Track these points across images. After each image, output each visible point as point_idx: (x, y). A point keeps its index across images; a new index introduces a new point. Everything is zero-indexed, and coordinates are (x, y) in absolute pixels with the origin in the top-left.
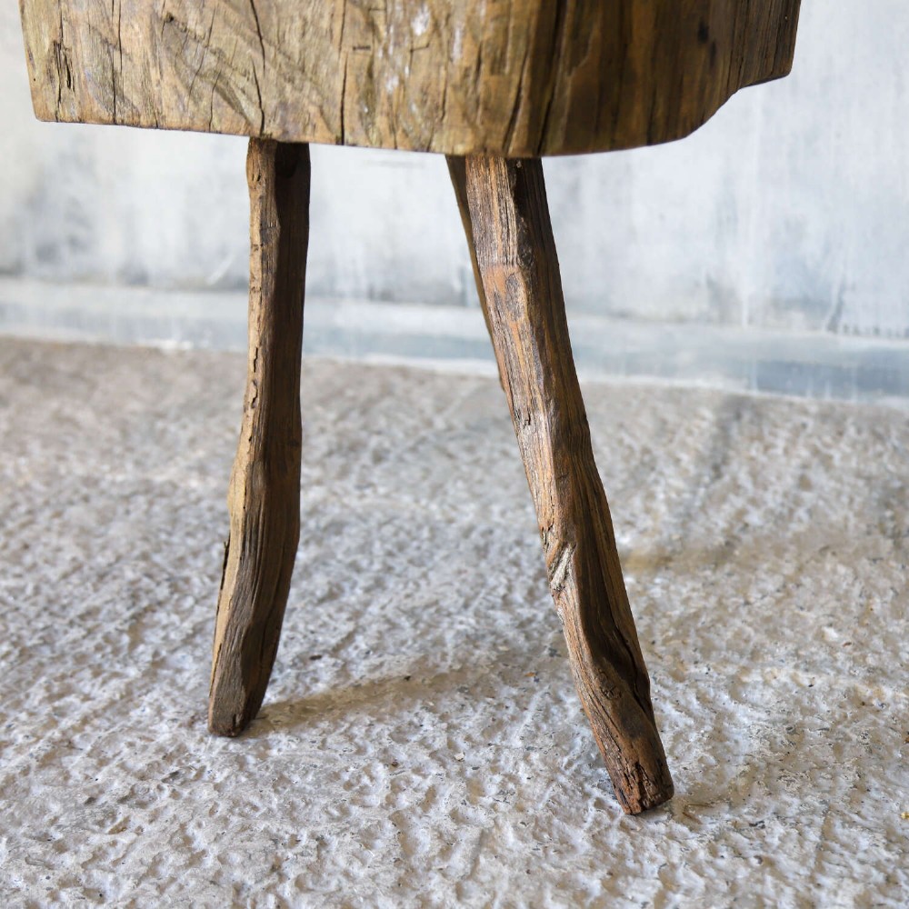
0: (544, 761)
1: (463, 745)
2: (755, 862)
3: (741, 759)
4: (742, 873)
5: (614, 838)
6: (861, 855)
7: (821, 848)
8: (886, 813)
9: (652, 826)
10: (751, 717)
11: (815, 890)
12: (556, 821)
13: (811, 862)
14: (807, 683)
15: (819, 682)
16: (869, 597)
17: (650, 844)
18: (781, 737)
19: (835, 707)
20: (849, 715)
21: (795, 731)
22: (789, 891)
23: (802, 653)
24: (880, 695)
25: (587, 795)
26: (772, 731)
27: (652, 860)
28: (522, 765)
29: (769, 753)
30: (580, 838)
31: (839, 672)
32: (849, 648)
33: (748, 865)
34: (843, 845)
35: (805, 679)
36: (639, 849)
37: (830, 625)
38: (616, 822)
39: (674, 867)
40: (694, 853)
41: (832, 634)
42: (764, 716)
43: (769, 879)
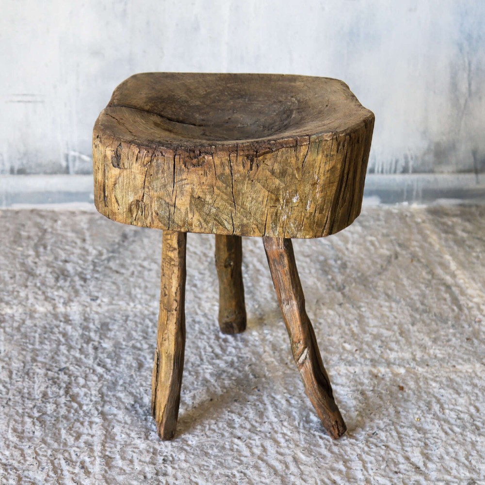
0: (289, 424)
1: (257, 425)
2: (384, 447)
3: (353, 409)
4: (382, 452)
5: (335, 449)
6: (412, 437)
7: (400, 438)
8: (410, 420)
9: (343, 442)
10: (344, 391)
11: (406, 453)
12: (312, 447)
13: (399, 443)
14: (353, 371)
15: (357, 370)
16: (349, 325)
17: (348, 449)
18: (360, 397)
19: (370, 380)
20: (376, 383)
21: (363, 393)
22: (399, 455)
23: (343, 357)
24: (379, 371)
25: (314, 435)
26: (356, 395)
27: (352, 454)
28: (284, 428)
29: (360, 405)
30: (324, 451)
31: (361, 364)
32: (358, 352)
33: (382, 449)
34: (405, 435)
35: (351, 369)
36: (346, 451)
37: (345, 342)
38: (331, 443)
39: (360, 455)
40: (363, 449)
41: (347, 346)
42: (348, 389)
43: (391, 452)
